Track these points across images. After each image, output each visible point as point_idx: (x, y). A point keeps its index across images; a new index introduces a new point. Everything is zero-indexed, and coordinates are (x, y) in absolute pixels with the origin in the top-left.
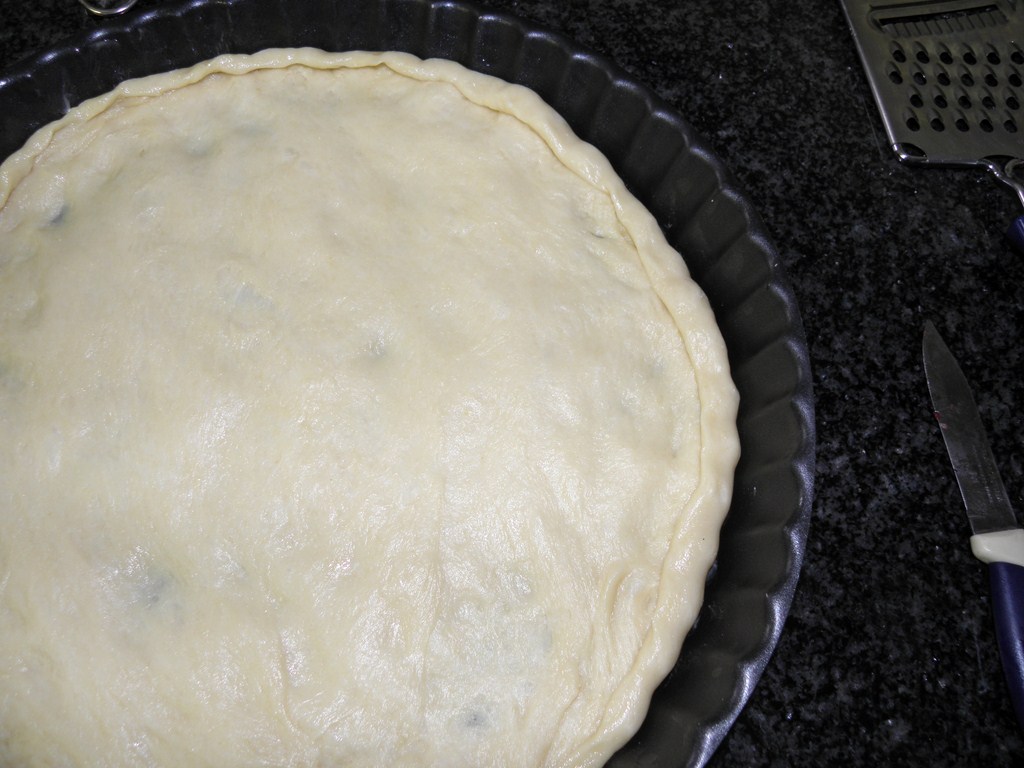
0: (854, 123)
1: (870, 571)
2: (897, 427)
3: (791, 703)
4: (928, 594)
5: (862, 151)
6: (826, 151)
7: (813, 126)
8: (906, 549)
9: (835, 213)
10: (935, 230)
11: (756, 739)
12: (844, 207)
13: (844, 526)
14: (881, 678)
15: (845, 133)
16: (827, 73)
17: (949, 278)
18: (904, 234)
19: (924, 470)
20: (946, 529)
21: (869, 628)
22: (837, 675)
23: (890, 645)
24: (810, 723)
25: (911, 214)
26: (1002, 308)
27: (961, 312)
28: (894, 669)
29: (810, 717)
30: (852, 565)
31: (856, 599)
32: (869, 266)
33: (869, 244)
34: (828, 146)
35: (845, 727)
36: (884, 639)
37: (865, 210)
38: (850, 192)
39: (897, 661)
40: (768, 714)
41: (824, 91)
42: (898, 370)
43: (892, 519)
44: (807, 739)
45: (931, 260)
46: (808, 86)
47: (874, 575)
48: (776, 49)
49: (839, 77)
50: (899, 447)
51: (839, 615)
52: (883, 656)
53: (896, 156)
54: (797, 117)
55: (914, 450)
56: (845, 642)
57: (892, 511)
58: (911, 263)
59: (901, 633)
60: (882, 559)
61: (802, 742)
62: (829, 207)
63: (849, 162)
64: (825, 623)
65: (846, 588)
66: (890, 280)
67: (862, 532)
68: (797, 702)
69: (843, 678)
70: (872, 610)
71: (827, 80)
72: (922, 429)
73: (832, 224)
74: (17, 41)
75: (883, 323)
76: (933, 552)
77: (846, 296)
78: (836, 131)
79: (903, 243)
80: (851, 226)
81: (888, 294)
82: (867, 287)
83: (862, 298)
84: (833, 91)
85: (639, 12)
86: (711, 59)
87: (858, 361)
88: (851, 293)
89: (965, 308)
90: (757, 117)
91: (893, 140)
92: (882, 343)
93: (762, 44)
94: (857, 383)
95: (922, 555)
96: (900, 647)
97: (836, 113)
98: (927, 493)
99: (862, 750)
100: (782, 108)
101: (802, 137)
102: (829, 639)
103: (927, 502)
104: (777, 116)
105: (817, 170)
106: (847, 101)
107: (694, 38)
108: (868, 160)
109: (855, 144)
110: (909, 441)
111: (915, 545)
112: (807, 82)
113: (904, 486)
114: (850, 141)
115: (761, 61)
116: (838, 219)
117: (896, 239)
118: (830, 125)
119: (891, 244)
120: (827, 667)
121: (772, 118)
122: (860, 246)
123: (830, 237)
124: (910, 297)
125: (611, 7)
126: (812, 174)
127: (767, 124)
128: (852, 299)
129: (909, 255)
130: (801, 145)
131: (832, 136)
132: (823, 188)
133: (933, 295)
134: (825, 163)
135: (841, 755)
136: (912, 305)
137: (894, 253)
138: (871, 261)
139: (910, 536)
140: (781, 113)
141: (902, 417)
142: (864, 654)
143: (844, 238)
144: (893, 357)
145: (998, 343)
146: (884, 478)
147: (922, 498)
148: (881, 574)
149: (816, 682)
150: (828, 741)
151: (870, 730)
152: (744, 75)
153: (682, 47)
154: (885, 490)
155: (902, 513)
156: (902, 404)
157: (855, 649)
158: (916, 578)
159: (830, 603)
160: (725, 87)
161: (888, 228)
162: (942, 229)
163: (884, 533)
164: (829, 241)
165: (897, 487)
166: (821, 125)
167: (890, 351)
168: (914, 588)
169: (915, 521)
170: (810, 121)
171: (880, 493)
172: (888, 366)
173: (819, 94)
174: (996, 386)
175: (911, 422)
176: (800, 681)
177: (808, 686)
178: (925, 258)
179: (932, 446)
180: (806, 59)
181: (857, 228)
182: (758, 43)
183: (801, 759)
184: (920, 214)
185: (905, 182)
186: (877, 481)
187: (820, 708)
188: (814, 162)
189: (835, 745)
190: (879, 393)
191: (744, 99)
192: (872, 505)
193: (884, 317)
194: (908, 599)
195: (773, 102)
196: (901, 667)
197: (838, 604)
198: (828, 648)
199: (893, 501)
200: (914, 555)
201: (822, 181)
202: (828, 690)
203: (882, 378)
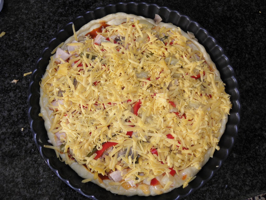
0: (189, 4)
6: (193, 13)
7: (186, 10)
10: (217, 10)
12: (205, 19)
13: (256, 63)
15: (191, 7)
17: (226, 15)
18: (215, 15)
19: (254, 45)
26: (235, 13)
27: (233, 19)
33: (214, 21)
37: (207, 17)
38: (203, 16)
41: (180, 2)
42: (237, 36)
43: (259, 56)
45: (222, 15)
48: (166, 2)
50: (249, 46)
58: (221, 18)
62: (204, 21)
63: (197, 11)
67: (258, 61)
73: (207, 24)
75: (229, 31)
77: (221, 33)
79: (217, 16)
83: (223, 31)
87: (233, 40)
88: (221, 31)
89: (232, 17)
92: (232, 34)
94: (236, 43)
97: (186, 4)
98: (257, 48)
103: (259, 49)
105: (196, 17)
110: (249, 44)
112: (176, 3)
113: (255, 50)
114: (193, 7)
116: (207, 22)
119: (216, 18)
122: (214, 23)
124: (226, 24)
128: (222, 32)
129: (219, 17)
131: (190, 9)
133: (228, 20)
134: (195, 15)
136: (228, 25)
137: (218, 19)
138: (217, 24)
141: (245, 42)
143: (211, 24)
144: (235, 35)
145: (241, 18)
146: (252, 52)
147: (258, 49)
155: (258, 54)
156: (243, 40)
161: (213, 16)
162: (217, 9)
164: (210, 26)
165: (255, 51)
166: (187, 9)
171: (254, 54)
174: (247, 24)
179: (251, 41)
181: (210, 21)
182: (162, 4)
184: (213, 9)
186: (252, 53)
190: (239, 41)
192: (255, 57)
203: (237, 39)
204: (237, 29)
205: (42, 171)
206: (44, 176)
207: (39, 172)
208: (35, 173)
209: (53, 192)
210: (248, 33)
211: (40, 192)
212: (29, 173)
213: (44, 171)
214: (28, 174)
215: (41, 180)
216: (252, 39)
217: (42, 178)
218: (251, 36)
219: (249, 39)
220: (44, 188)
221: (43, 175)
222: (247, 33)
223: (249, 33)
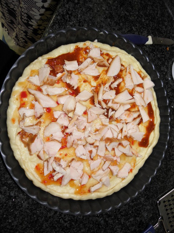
1: (86, 221)
2: (111, 217)
3: (62, 217)
4: (85, 231)
5: (157, 195)
7: (159, 185)
8: (91, 225)
9: (144, 194)
10: (146, 212)
11: (54, 214)
12: (146, 195)
14: (70, 229)
15: (160, 191)
16: (170, 183)
17: (139, 217)
18: (144, 207)
19: (105, 224)
20: (97, 230)
21: (77, 224)
22: (68, 222)
23: (76, 228)
24: (60, 221)
25: (148, 207)
26: (136, 227)
27: (133, 220)
28: (72, 230)
29: (61, 221)
30: (86, 218)
31: (81, 221)
32: (137, 203)
33: (140, 202)
34: (156, 189)
35: (61, 226)
36: (76, 227)
37: (146, 199)
38: (149, 195)
39: (73, 230)
40: (59, 214)
41: (166, 184)
42: (120, 214)
43: (95, 222)
44: (57, 221)
45: (141, 213)
46: (166, 181)
47: (86, 222)
48: (172, 173)
49: (170, 186)
50: (108, 219)
51: (78, 219)
52: (73, 228)
53: (158, 200)
54: (160, 181)
55: (108, 221)
56: (74, 222)
57: (97, 221)
58: (139, 210)
59: (78, 229)
60: (89, 223)
61: (56, 221)
62: (145, 193)
63: (154, 193)
64: (76, 218)
65: (82, 219)
66: (135, 207)
68: (62, 218)
69: (68, 223)
70: (80, 224)
71: (168, 184)
72: (112, 221)
73: (142, 194)
74: (134, 32)
75: (127, 209)
76: (92, 230)
78: (159, 189)
79: (142, 207)
80: (143, 198)
81: (133, 208)
82: (133, 204)
84: (167, 186)
85: (172, 147)
86: (167, 163)
89: (134, 221)
90: (158, 175)
91: (160, 199)
92: (124, 210)
93: (172, 170)
95: (91, 228)
96: (76, 230)
97: (163, 188)
98: (101, 226)
99: (58, 230)
100: (161, 178)
101: (157, 184)
102: (73, 219)
103: (100, 226)
104: (159, 178)
106: (165, 189)
107: (170, 158)
108: (156, 196)
109: (158, 193)
111: (92, 227)
112: (167, 181)
113: (101, 222)
114: (158, 192)
115: (169, 172)
116: (143, 195)
117: (143, 206)
118: (160, 188)
119: (142, 205)
120: (69, 220)
121: (158, 178)
122: (140, 200)
123: (140, 195)
124: (133, 212)
125: (172, 141)
126: (150, 188)
127: (157, 177)
129: (141, 209)
130: (155, 184)
131: (158, 189)
132: (148, 191)
133: (135, 215)
134: (153, 189)
135: (56, 227)
136: (132, 212)
137: (140, 206)
139: (94, 225)
140: (160, 179)
141: (113, 217)
142: (73, 225)
143: (140, 197)
144: (122, 212)
145: (130, 228)
146: (102, 218)
147: (100, 225)
148: (86, 223)
149: (66, 220)
150: (58, 225)
151: (61, 230)
152: (165, 170)
153: (167, 157)
154: (100, 219)
155: (97, 223)
156: (115, 217)
157: (73, 223)
158: (87, 229)
159: (79, 217)
160: (162, 167)
161: (144, 204)
162: (147, 212)
163: (93, 221)
165: (101, 221)
167: (123, 212)
168: (86, 229)
169: (96, 225)
170: (160, 184)
172: (120, 212)
173: (165, 184)
174: (122, 230)
175: (112, 219)
176: (66, 217)
177: (65, 219)
178: (141, 212)
179: (109, 224)
180: (171, 179)
181: (143, 199)
183: (54, 222)
184: (148, 208)
185: (153, 204)
186: (101, 217)
187: (63, 222)
188: (153, 187)
189: (58, 226)
191: (161, 171)
192: (97, 218)
193: (129, 209)
194: (84, 229)
195: (162, 176)
196: (73, 232)
197: (79, 218)
198: (72, 219)
199: (98, 221)
200: (91, 227)
201: (149, 190)
202: (66, 222)
203: (118, 212)
204: (125, 217)
205: (127, 14)
206: (123, 12)
207: (127, 12)
208: (128, 9)
209: (111, 8)
210: (116, 226)
211: (116, 2)
212: (130, 7)
213: (125, 14)
214: (130, 6)
215: (122, 9)
216: (110, 227)
217: (123, 10)
218: (113, 227)
219: (112, 223)
220: (117, 6)
221: (124, 12)
222: (117, 225)
223: (115, 227)
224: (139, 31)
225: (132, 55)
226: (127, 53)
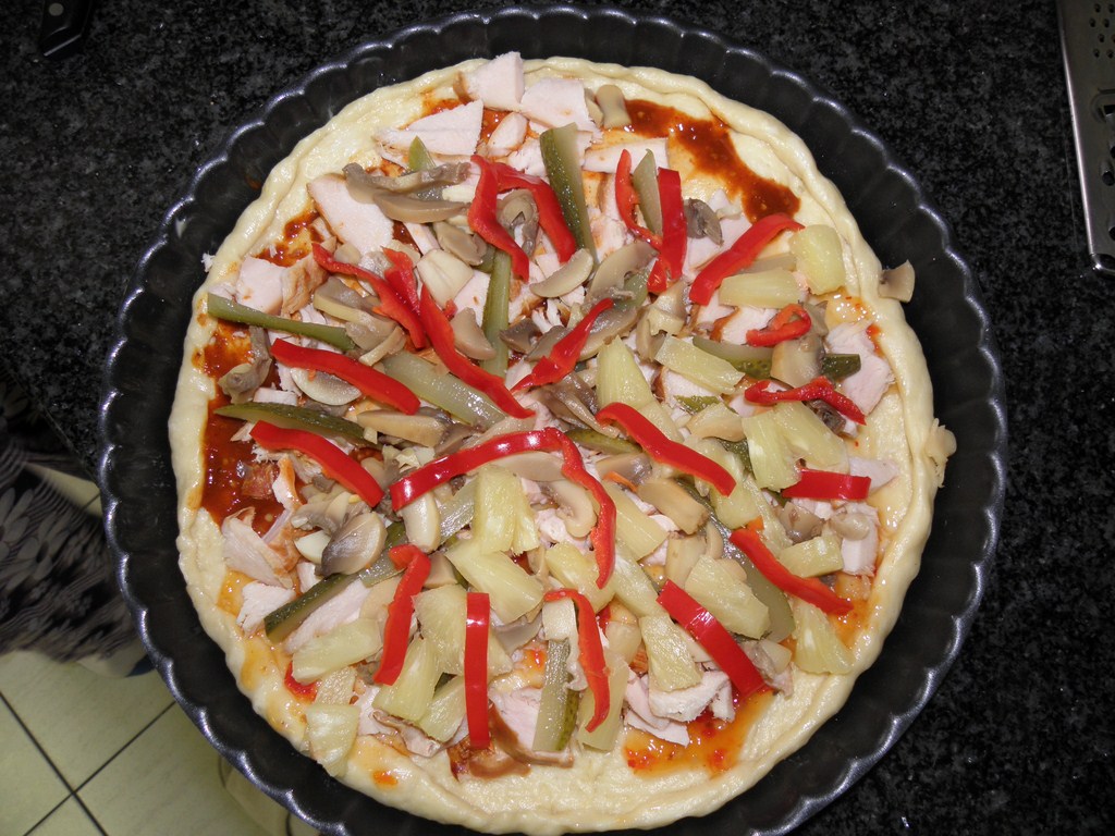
0: (1057, 223)
1: (997, 664)
2: (1044, 539)
3: (914, 768)
4: (1044, 690)
5: (1060, 256)
6: (1024, 253)
7: (1016, 225)
8: (1032, 649)
9: (1022, 321)
11: (881, 792)
12: (1032, 316)
13: (982, 624)
14: (991, 756)
15: (1047, 234)
16: (1040, 165)
18: (1085, 349)
19: (1061, 580)
20: (1071, 635)
21: (989, 713)
22: (955, 749)
23: (1004, 729)
24: (927, 785)
25: (1096, 328)
28: (1004, 749)
29: (926, 780)
30: (983, 659)
31: (981, 688)
32: (1046, 379)
33: (1050, 357)
34: (1027, 248)
35: (954, 792)
36: (1000, 724)
37: (1052, 320)
38: (1041, 300)
39: (1007, 744)
40: (893, 774)
41: (1033, 185)
42: (1055, 485)
43: (1024, 622)
44: (922, 798)
45: (1106, 378)
46: (1018, 179)
47: (1000, 669)
48: (992, 132)
49: (1051, 170)
50: (1042, 557)
51: (966, 699)
52: (996, 738)
53: (1089, 262)
54: (1002, 213)
55: (1055, 562)
56: (967, 723)
57: (1025, 614)
58: (1086, 379)
59: (1015, 720)
60: (1010, 655)
61: (918, 799)
62: (1018, 314)
63: (1045, 267)
64: (952, 705)
65: (974, 678)
66: (1064, 394)
67: (997, 631)
68: (918, 767)
69: (960, 752)
70: (994, 697)
71: (1038, 172)
72: (1066, 542)
73: (1018, 333)
74: (243, 64)
75: (1047, 438)
76: (1055, 654)
77: (1019, 408)
78: (1038, 232)
79: (1082, 359)
80: (1036, 335)
81: (1059, 410)
82: (1040, 401)
83: (1033, 411)
84: (1042, 186)
85: (861, 79)
86: (926, 140)
87: (1020, 474)
88: (1024, 406)
90: (963, 210)
91: (1092, 251)
92: (1044, 458)
93: (980, 126)
94: (1014, 494)
95: (1045, 656)
96: (1012, 732)
97: (1041, 211)
98: (1060, 602)
99: (966, 812)
100: (990, 202)
101: (1003, 235)
102: (954, 719)
103: (1059, 609)
104: (983, 211)
105: (1013, 274)
106: (1055, 198)
107: (912, 114)
108: (1064, 266)
109: (1054, 248)
110: (1052, 553)
111: (1041, 647)
112: (1018, 172)
113: (1040, 593)
114: (1049, 244)
115: (976, 146)
116: (1025, 328)
117: (1076, 353)
118: (1033, 225)
119: (1071, 358)
120: (948, 741)
121: (978, 213)
122: (1041, 358)
123: (1014, 346)
124: (1079, 414)
125: (832, 70)
126: (1007, 278)
127: (972, 219)
128: (1025, 412)
129: (1086, 371)
130: (1002, 246)
131: (1033, 237)
132: (1015, 294)
133: (1102, 413)
134: (1021, 266)
135: (948, 813)
136: (1079, 422)
137: (1072, 367)
138: (1049, 374)
139: (1038, 638)
140: (988, 208)
141: (1050, 530)
142: (980, 734)
143: (1027, 348)
144: (1052, 472)
146: (1024, 584)
147: (1054, 605)
148: (1006, 669)
149: (937, 752)
150: (939, 801)
151: (976, 796)
152: (956, 161)
153: (899, 124)
154: (1023, 595)
155: (1034, 617)
156: (1052, 518)
157: (974, 729)
158: (1036, 675)
159: (957, 689)
160: (936, 174)
161: (1070, 341)
163: (1014, 634)
164: (1013, 350)
165: (1034, 594)
166: (1024, 224)
167: (1051, 465)
168: (1034, 683)
169: (1044, 625)
170: (1014, 219)
171: (1018, 597)
172: (1046, 480)
173: (1028, 188)
175: (1058, 535)
176: (922, 750)
177: (929, 756)
178: (1102, 374)
179: (1073, 559)
180: (1020, 146)
181: (1041, 339)
182: (975, 124)
183: (915, 812)
184: (1104, 328)
185: (1095, 293)
186: (1017, 587)
187: (937, 774)
188: (1011, 263)
189: (945, 804)
190: (1033, 505)
191: (954, 189)
192: (1009, 607)
193: (1051, 432)
194: (1026, 692)
195: (981, 194)
196: (1011, 749)
197: (966, 690)
198: (951, 726)
199: (1029, 606)
200: (1038, 655)
201: (1015, 286)
202: (946, 760)
203: (1038, 491)
204: (1084, 469)
205: (153, 67)
206: (139, 83)
207: (146, 59)
208: (137, 52)
209: (102, 130)
210: (1102, 532)
211: (86, 96)
212: (131, 38)
213: (153, 73)
214: (125, 37)
215: (122, 82)
216: (1090, 561)
217: (130, 80)
218: (1100, 547)
219: (1078, 545)
220: (105, 100)
221: (140, 77)
222: (1101, 526)
223: (1106, 536)
224: (249, 35)
225: (336, 113)
226: (318, 133)
